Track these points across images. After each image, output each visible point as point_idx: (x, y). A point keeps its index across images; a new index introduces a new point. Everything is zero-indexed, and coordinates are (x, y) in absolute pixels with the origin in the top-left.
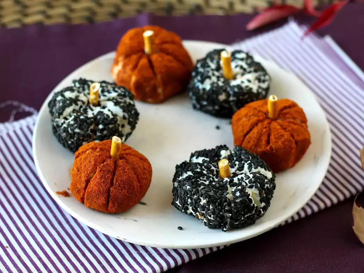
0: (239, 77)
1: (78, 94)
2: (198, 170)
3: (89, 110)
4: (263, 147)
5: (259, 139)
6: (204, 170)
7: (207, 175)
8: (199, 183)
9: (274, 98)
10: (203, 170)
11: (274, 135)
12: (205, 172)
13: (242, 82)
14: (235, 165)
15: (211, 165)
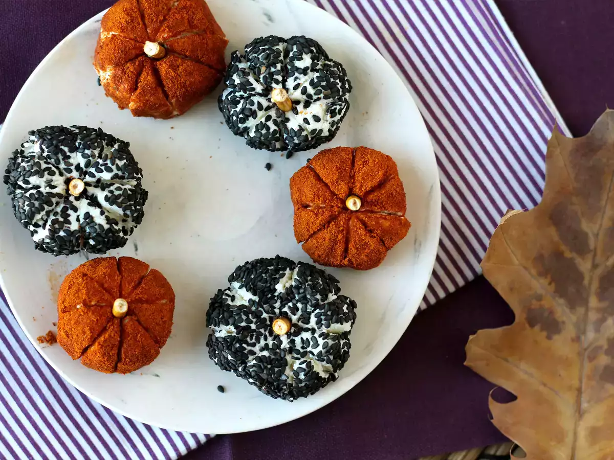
0: (300, 108)
1: (50, 177)
2: (243, 324)
3: (70, 212)
4: (339, 258)
5: (332, 249)
6: (252, 322)
7: (257, 330)
8: (246, 352)
9: (355, 203)
10: (250, 324)
11: (355, 241)
12: (253, 326)
13: (306, 121)
14: (297, 309)
15: (261, 309)
